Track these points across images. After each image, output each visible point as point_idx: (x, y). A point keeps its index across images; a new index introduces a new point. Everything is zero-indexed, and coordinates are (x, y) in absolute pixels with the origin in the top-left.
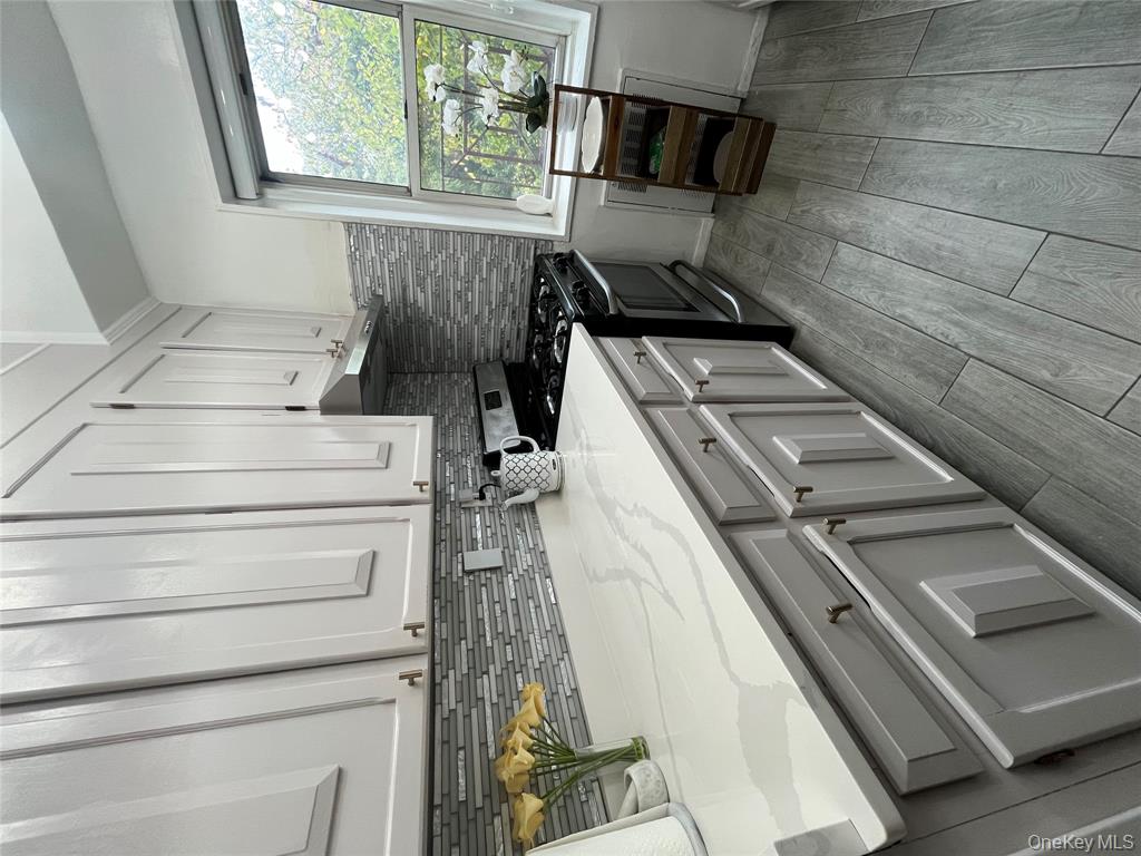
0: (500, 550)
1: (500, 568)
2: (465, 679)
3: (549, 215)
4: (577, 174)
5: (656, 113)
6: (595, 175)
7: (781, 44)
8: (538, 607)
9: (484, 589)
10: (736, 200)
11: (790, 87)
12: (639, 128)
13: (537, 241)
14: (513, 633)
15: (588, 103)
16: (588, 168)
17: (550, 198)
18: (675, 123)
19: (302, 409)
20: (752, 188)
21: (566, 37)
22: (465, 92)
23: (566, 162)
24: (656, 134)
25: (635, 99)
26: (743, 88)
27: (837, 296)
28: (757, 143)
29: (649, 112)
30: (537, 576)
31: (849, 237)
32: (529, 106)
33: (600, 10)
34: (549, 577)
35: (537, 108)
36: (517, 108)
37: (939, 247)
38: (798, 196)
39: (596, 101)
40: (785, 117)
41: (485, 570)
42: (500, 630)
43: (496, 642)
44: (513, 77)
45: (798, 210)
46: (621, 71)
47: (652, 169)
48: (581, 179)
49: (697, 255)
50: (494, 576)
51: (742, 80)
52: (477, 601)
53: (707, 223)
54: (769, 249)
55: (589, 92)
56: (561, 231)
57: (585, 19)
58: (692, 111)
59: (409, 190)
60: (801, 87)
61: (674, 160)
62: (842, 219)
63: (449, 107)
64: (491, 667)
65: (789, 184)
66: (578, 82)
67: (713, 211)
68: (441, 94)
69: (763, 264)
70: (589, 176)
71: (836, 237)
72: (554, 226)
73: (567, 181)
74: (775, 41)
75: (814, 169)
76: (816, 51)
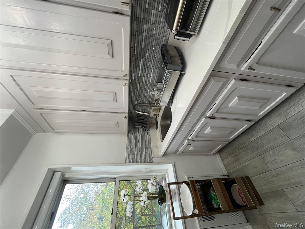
4: (184, 218)
6: (194, 216)
7: (229, 158)
11: (243, 165)
18: (215, 185)
21: (165, 175)
22: (134, 197)
26: (225, 172)
32: (159, 196)
33: (174, 163)
35: (161, 196)
36: (155, 198)
39: (184, 186)
44: (151, 188)
45: (298, 203)
48: (186, 219)
51: (223, 171)
58: (219, 180)
60: (247, 163)
63: (129, 205)
65: (279, 194)
67: (248, 222)
68: (126, 198)
70: (190, 217)
73: (179, 223)
74: (226, 158)
75: (286, 183)
76: (244, 153)
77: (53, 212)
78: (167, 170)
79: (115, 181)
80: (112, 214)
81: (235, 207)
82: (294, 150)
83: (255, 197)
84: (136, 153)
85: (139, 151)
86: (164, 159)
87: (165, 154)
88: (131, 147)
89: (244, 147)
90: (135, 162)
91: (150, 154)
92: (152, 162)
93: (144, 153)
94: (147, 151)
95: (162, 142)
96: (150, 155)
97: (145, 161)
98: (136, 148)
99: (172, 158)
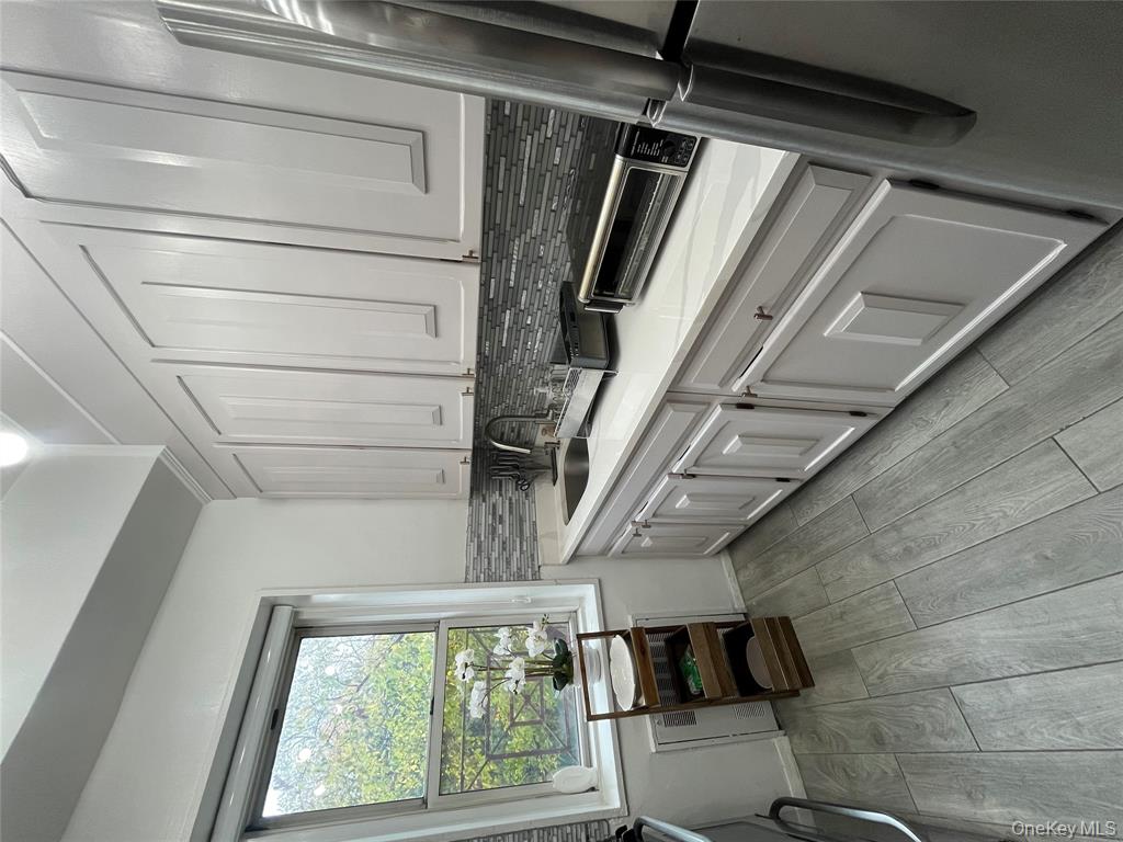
3: (593, 789)
4: (616, 715)
5: (678, 638)
6: (638, 710)
7: (751, 566)
10: (796, 702)
11: (780, 586)
12: (664, 659)
13: (587, 824)
15: (608, 646)
16: (627, 706)
17: (591, 766)
18: (697, 640)
20: (808, 682)
21: (576, 612)
22: (489, 668)
23: (601, 705)
24: (683, 654)
25: (651, 631)
26: (740, 605)
28: (782, 637)
29: (667, 641)
31: (959, 678)
32: (555, 667)
33: (600, 581)
35: (562, 668)
36: (544, 673)
37: (1067, 635)
38: (862, 665)
39: (618, 641)
40: (792, 608)
44: (536, 645)
45: (872, 679)
46: (630, 618)
47: (693, 690)
48: (622, 720)
53: (781, 743)
54: (879, 741)
55: (606, 634)
56: (615, 802)
57: (590, 591)
58: (710, 628)
59: (425, 801)
60: (787, 583)
61: (713, 671)
62: (933, 663)
63: (477, 689)
65: (842, 660)
66: (594, 627)
67: (780, 728)
68: (470, 673)
69: (886, 762)
70: (629, 714)
71: (943, 685)
72: (602, 801)
73: (605, 726)
74: (745, 567)
75: (856, 633)
76: (783, 556)
77: (276, 708)
78: (581, 599)
79: (436, 629)
80: (432, 713)
82: (875, 557)
84: (494, 555)
85: (504, 549)
86: (574, 569)
87: (575, 557)
88: (479, 537)
89: (787, 539)
90: (492, 578)
91: (532, 555)
92: (540, 579)
93: (517, 554)
94: (525, 549)
95: (566, 524)
96: (533, 560)
97: (520, 577)
98: (493, 540)
99: (595, 568)
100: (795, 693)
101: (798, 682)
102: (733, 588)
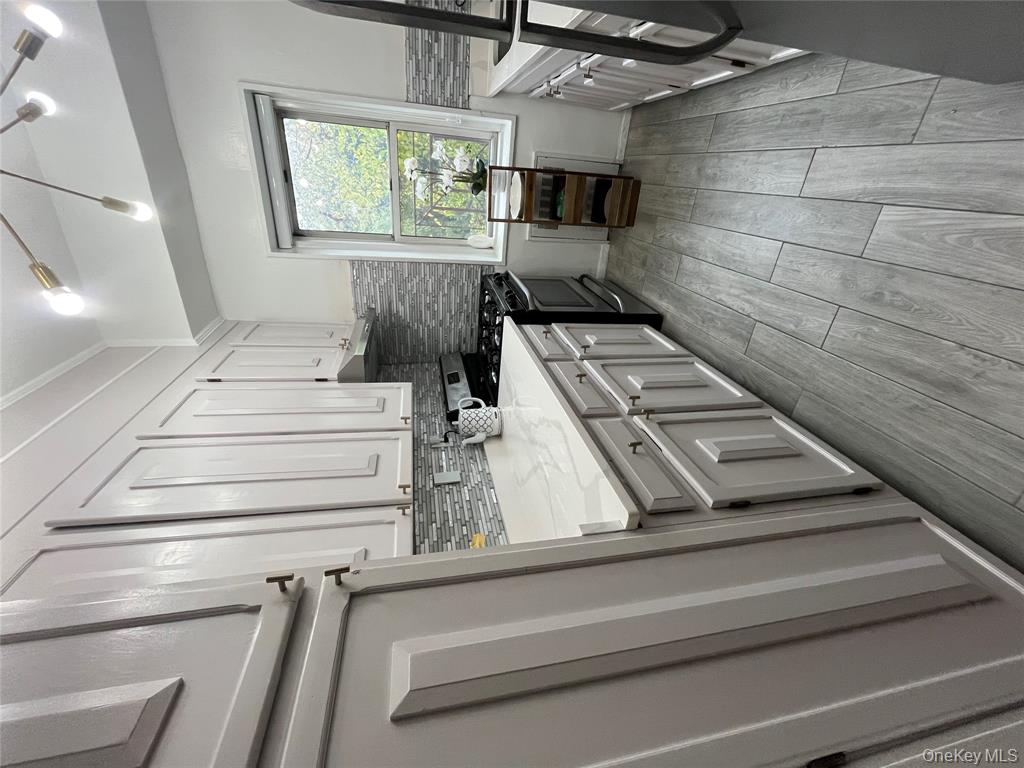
0: (459, 472)
1: (459, 482)
2: (435, 544)
3: (491, 248)
4: (508, 221)
5: (558, 178)
6: (518, 221)
8: (485, 505)
9: (448, 496)
10: (622, 231)
11: (647, 157)
12: (549, 188)
13: (482, 266)
14: (467, 519)
15: (511, 176)
16: (515, 216)
17: (491, 236)
18: (571, 185)
19: (325, 380)
20: (630, 222)
21: (497, 133)
22: (430, 170)
23: (500, 212)
24: (559, 191)
25: (545, 171)
26: (620, 157)
27: (683, 290)
29: (554, 177)
30: (484, 488)
31: (687, 253)
32: (473, 178)
33: (517, 119)
34: (493, 488)
35: (479, 180)
36: (465, 180)
37: (734, 255)
38: (658, 227)
39: (517, 174)
40: (645, 176)
41: (449, 484)
42: (459, 517)
43: (456, 524)
44: (462, 163)
45: (658, 236)
46: (533, 154)
47: (559, 214)
48: (512, 224)
49: (599, 269)
50: (454, 488)
51: (619, 151)
52: (443, 501)
53: (605, 248)
54: (644, 264)
55: (513, 169)
56: (500, 259)
57: (509, 124)
58: (582, 175)
59: (393, 237)
60: (653, 157)
61: (573, 207)
62: (684, 241)
63: (420, 182)
64: (453, 538)
65: (651, 219)
66: (506, 163)
67: (608, 239)
68: (415, 175)
69: (642, 273)
70: (516, 221)
71: (681, 252)
72: (496, 256)
73: (502, 226)
74: (637, 129)
75: (665, 209)
76: (659, 136)
78: (503, 125)
79: (388, 128)
80: (391, 189)
81: (598, 218)
83: (626, 213)
84: (431, 77)
85: (439, 72)
86: (499, 104)
87: (501, 93)
88: (417, 54)
89: (667, 124)
90: (430, 102)
91: (464, 83)
92: (469, 109)
93: (450, 80)
94: (458, 75)
95: (495, 65)
96: (464, 88)
97: (452, 105)
98: (430, 60)
99: (515, 106)
100: (619, 227)
101: (624, 223)
102: (621, 142)
